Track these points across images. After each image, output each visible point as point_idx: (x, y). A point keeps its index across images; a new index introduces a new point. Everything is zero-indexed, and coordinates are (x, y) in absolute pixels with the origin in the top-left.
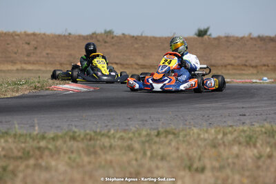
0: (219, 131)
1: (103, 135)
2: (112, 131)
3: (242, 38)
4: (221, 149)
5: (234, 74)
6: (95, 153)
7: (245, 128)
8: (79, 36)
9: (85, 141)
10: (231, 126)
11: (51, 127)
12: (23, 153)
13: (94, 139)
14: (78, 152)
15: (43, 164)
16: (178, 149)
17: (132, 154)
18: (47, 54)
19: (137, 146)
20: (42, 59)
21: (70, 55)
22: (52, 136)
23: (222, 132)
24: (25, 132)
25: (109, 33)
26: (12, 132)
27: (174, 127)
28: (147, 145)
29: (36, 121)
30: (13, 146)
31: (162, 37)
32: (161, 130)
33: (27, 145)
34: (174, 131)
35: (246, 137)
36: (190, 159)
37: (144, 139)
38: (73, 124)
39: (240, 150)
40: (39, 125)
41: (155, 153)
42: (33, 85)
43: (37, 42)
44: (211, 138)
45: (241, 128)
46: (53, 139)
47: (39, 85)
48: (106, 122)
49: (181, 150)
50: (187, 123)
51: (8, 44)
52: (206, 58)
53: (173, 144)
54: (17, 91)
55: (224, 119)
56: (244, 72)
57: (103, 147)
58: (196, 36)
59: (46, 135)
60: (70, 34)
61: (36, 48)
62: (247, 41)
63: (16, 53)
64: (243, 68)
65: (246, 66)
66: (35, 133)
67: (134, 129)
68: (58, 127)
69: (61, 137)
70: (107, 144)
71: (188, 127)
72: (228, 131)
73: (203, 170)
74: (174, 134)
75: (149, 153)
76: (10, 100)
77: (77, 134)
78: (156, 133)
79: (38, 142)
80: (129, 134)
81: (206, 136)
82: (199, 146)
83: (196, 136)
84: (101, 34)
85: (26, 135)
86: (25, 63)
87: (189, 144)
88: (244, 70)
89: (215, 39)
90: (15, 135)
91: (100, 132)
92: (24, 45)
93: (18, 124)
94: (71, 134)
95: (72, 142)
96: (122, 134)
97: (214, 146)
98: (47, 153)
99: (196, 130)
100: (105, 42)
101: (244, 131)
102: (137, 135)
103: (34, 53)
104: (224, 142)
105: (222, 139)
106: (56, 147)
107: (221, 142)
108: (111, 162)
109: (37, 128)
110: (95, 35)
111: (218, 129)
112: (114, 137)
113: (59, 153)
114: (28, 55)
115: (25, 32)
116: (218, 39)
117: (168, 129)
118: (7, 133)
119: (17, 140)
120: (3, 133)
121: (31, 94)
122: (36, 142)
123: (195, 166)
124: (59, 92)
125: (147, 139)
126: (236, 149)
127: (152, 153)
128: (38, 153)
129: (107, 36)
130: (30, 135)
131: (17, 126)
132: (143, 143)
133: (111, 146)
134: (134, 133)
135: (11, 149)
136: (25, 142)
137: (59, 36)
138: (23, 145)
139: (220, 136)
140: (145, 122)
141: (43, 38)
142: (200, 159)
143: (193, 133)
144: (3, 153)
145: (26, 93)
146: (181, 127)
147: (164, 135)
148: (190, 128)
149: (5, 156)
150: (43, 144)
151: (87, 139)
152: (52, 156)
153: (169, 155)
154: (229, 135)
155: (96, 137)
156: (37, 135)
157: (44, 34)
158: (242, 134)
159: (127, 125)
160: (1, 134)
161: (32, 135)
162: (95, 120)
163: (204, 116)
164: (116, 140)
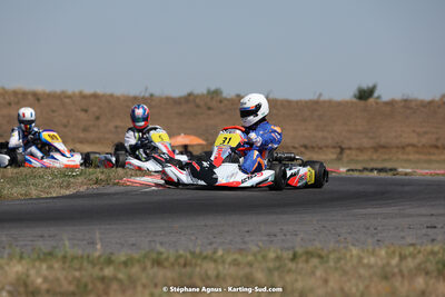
0: (394, 252)
1: (205, 258)
2: (220, 253)
3: (431, 103)
4: (397, 283)
5: (418, 162)
7: (436, 248)
8: (168, 99)
9: (177, 267)
10: (413, 245)
11: (122, 245)
12: (78, 286)
13: (191, 265)
16: (326, 281)
18: (116, 127)
19: (260, 276)
20: (107, 136)
22: (123, 258)
23: (397, 254)
24: (80, 252)
25: (215, 94)
26: (60, 254)
27: (318, 245)
28: (276, 274)
29: (98, 235)
30: (61, 275)
31: (301, 101)
32: (299, 250)
33: (84, 273)
34: (320, 252)
35: (437, 263)
37: (271, 265)
38: (157, 239)
39: (427, 284)
40: (102, 241)
41: (289, 288)
42: (94, 177)
43: (100, 107)
44: (380, 263)
45: (429, 247)
46: (125, 264)
47: (103, 177)
48: (210, 237)
49: (331, 284)
50: (342, 238)
51: (53, 111)
52: (371, 135)
53: (318, 273)
54: (68, 187)
55: (402, 234)
56: (433, 157)
58: (355, 100)
59: (113, 258)
60: (152, 95)
61: (98, 118)
62: (439, 107)
63: (65, 126)
64: (432, 150)
65: (437, 147)
66: (97, 254)
67: (255, 249)
68: (133, 245)
69: (139, 261)
70: (212, 273)
71: (342, 246)
72: (407, 253)
74: (320, 257)
77: (164, 256)
78: (291, 256)
79: (101, 269)
80: (247, 256)
81: (372, 260)
82: (360, 277)
83: (355, 261)
84: (203, 95)
85: (82, 257)
86: (81, 142)
87: (345, 273)
88: (434, 154)
89: (387, 103)
90: (65, 257)
91: (201, 253)
92: (78, 113)
93: (70, 239)
94: (154, 256)
95: (156, 269)
96: (236, 256)
97: (386, 277)
98: (115, 286)
99: (355, 251)
100: (209, 108)
101: (433, 253)
102: (259, 257)
103: (94, 126)
104: (401, 271)
105: (398, 265)
106: (130, 277)
107: (396, 270)
109: (99, 246)
110: (191, 98)
111: (392, 249)
112: (223, 262)
113: (135, 287)
114: (85, 130)
115: (81, 93)
116: (391, 103)
117: (310, 248)
118: (50, 254)
119: (67, 265)
120: (45, 254)
121: (90, 191)
122: (97, 268)
124: (135, 189)
125: (277, 264)
126: (420, 282)
128: (100, 286)
129: (212, 98)
130: (88, 257)
131: (67, 243)
132: (270, 271)
133: (217, 276)
134: (255, 255)
135: (58, 279)
136: (80, 269)
137: (135, 98)
138: (77, 274)
139: (395, 261)
140: (273, 238)
141: (109, 102)
143: (352, 256)
144: (45, 287)
145: (81, 189)
146: (332, 245)
147: (304, 258)
148: (346, 248)
149: (48, 291)
150: (108, 271)
151: (179, 264)
152: (124, 291)
153: (311, 290)
154: (409, 260)
155: (194, 261)
156: (100, 257)
157: (112, 96)
158: (431, 258)
159: (244, 243)
160: (42, 256)
161: (91, 258)
162: (193, 234)
163: (368, 228)
164: (227, 266)
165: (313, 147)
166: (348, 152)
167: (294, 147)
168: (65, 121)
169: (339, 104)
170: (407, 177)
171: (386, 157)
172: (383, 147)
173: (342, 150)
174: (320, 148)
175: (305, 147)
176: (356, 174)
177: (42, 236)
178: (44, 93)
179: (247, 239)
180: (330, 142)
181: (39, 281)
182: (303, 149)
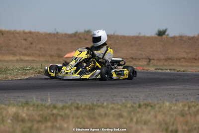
0: (185, 105)
1: (98, 106)
2: (105, 104)
3: (193, 38)
4: (189, 117)
6: (95, 118)
8: (66, 34)
10: (192, 102)
11: (57, 101)
12: (42, 118)
13: (92, 109)
14: (82, 117)
15: (58, 125)
16: (156, 117)
17: (122, 120)
18: (41, 48)
19: (125, 114)
21: (58, 49)
22: (60, 105)
23: (187, 106)
25: (88, 32)
26: (31, 104)
27: (150, 101)
28: (133, 113)
29: (49, 95)
30: (34, 113)
31: (130, 36)
32: (142, 103)
33: (44, 112)
34: (151, 104)
36: (166, 124)
37: (129, 109)
38: (73, 98)
40: (50, 98)
41: (139, 120)
42: (37, 70)
44: (180, 109)
46: (62, 108)
47: (41, 70)
48: (97, 98)
49: (158, 117)
51: (10, 40)
52: (164, 53)
53: (152, 113)
54: (26, 75)
55: (187, 97)
57: (100, 115)
58: (156, 36)
59: (56, 106)
60: (57, 33)
61: (31, 43)
63: (16, 47)
65: (196, 59)
66: (48, 104)
68: (62, 101)
69: (68, 107)
70: (103, 113)
71: (160, 102)
72: (192, 105)
73: (176, 131)
74: (151, 106)
75: (135, 120)
76: (21, 81)
77: (80, 105)
78: (137, 105)
79: (52, 110)
80: (118, 105)
81: (176, 107)
82: (172, 115)
83: (168, 108)
84: (82, 33)
85: (42, 105)
87: (164, 113)
88: (194, 63)
89: (171, 38)
90: (34, 105)
92: (22, 41)
94: (76, 105)
95: (76, 111)
96: (112, 105)
97: (183, 115)
98: (59, 118)
99: (167, 104)
100: (86, 39)
103: (30, 47)
104: (190, 113)
105: (188, 110)
106: (66, 114)
107: (188, 112)
108: (107, 125)
109: (49, 100)
110: (77, 34)
112: (107, 108)
113: (69, 118)
114: (25, 49)
115: (23, 31)
116: (174, 38)
117: (146, 102)
118: (27, 103)
120: (25, 104)
121: (36, 77)
122: (50, 110)
123: (170, 128)
127: (137, 119)
128: (52, 117)
129: (87, 35)
130: (45, 105)
133: (106, 114)
134: (121, 105)
135: (33, 115)
136: (41, 110)
137: (50, 34)
138: (41, 112)
139: (186, 108)
140: (127, 99)
141: (37, 36)
142: (173, 124)
143: (166, 106)
144: (27, 118)
146: (156, 102)
147: (144, 107)
149: (29, 120)
150: (55, 111)
151: (87, 109)
152: (63, 120)
153: (149, 121)
154: (193, 108)
155: (94, 107)
156: (50, 105)
157: (38, 33)
159: (113, 100)
160: (23, 105)
161: (46, 105)
162: (89, 96)
163: (170, 95)
164: (109, 110)
165: (136, 59)
166: (153, 61)
167: (127, 59)
168: (15, 45)
169: (149, 38)
170: (184, 72)
171: (171, 64)
172: (170, 59)
173: (150, 60)
174: (139, 59)
175: (132, 58)
176: (160, 71)
177: (18, 97)
178: (6, 31)
179: (115, 99)
180: (144, 56)
181: (24, 115)
182: (131, 60)
